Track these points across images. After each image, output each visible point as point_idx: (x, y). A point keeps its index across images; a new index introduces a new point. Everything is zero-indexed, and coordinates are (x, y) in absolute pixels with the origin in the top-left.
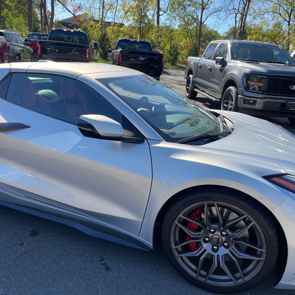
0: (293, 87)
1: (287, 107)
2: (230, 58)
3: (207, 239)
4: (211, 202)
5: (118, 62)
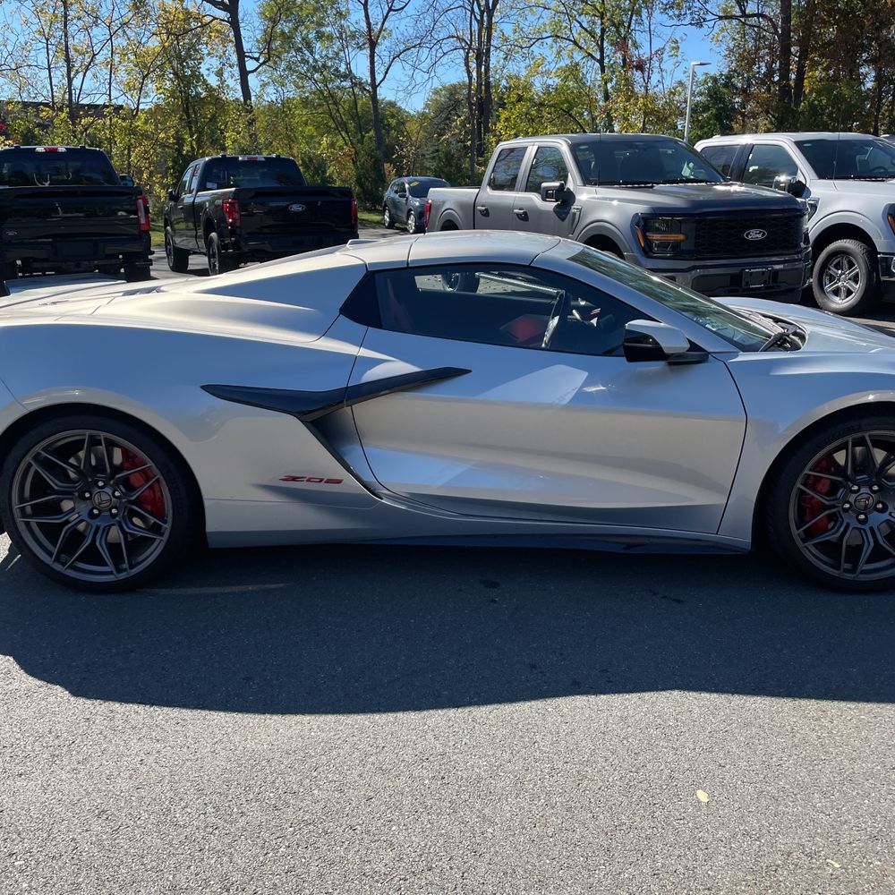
0: (749, 233)
1: (744, 283)
2: (579, 182)
3: (847, 506)
4: (860, 435)
5: (231, 224)
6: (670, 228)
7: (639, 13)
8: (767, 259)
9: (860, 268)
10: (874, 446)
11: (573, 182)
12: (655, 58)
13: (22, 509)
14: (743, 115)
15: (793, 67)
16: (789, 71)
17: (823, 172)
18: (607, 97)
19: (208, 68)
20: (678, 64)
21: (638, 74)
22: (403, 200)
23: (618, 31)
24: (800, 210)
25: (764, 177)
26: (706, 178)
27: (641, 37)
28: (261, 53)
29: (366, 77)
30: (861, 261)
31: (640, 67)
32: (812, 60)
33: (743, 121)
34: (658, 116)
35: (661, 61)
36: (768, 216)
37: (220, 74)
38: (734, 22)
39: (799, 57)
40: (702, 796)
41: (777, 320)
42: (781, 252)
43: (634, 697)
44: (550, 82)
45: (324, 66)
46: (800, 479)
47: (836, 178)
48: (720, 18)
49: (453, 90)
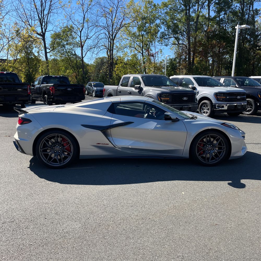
0: (184, 98)
1: (183, 110)
2: (144, 85)
3: (206, 149)
4: (208, 135)
5: (52, 93)
6: (166, 97)
7: (152, 42)
8: (188, 104)
9: (209, 107)
10: (211, 138)
11: (142, 85)
12: (156, 54)
13: (41, 150)
14: (179, 69)
15: (192, 57)
16: (190, 58)
17: (200, 85)
18: (144, 63)
19: (35, 51)
20: (162, 55)
21: (152, 57)
22: (92, 88)
23: (147, 46)
24: (195, 93)
25: (186, 85)
26: (173, 85)
27: (152, 48)
28: (51, 48)
29: (80, 55)
30: (209, 105)
31: (153, 56)
32: (196, 56)
33: (179, 70)
34: (158, 68)
35: (158, 54)
36: (188, 94)
37: (38, 52)
38: (176, 45)
39: (193, 55)
40: (183, 193)
41: (192, 115)
42: (191, 103)
43: (169, 182)
44: (129, 59)
45: (69, 52)
46: (197, 144)
47: (203, 86)
48: (173, 44)
49: (102, 59)
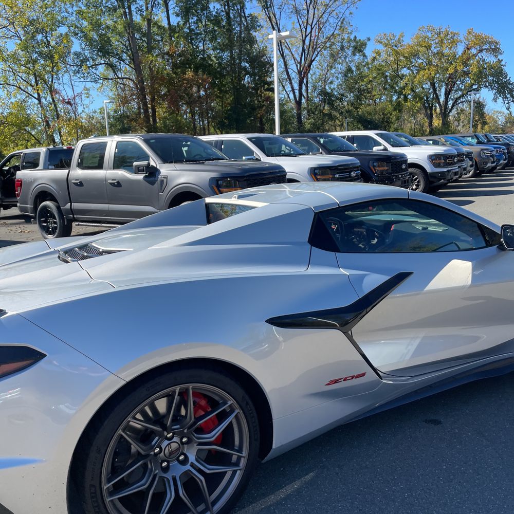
2: (159, 161)
11: (154, 161)
15: (150, 106)
31: (69, 103)
38: (110, 81)
